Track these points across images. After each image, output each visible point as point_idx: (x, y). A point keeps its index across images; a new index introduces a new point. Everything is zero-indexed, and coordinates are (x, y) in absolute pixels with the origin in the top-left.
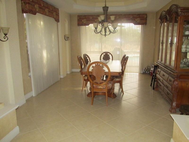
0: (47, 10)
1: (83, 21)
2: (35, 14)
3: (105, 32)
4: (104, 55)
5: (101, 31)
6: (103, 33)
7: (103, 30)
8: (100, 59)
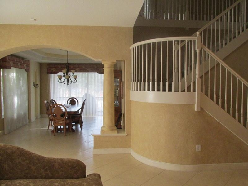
0: (19, 64)
1: (52, 69)
2: (10, 68)
3: (68, 82)
4: (70, 100)
5: (64, 81)
6: (66, 82)
7: (66, 80)
8: (67, 103)
